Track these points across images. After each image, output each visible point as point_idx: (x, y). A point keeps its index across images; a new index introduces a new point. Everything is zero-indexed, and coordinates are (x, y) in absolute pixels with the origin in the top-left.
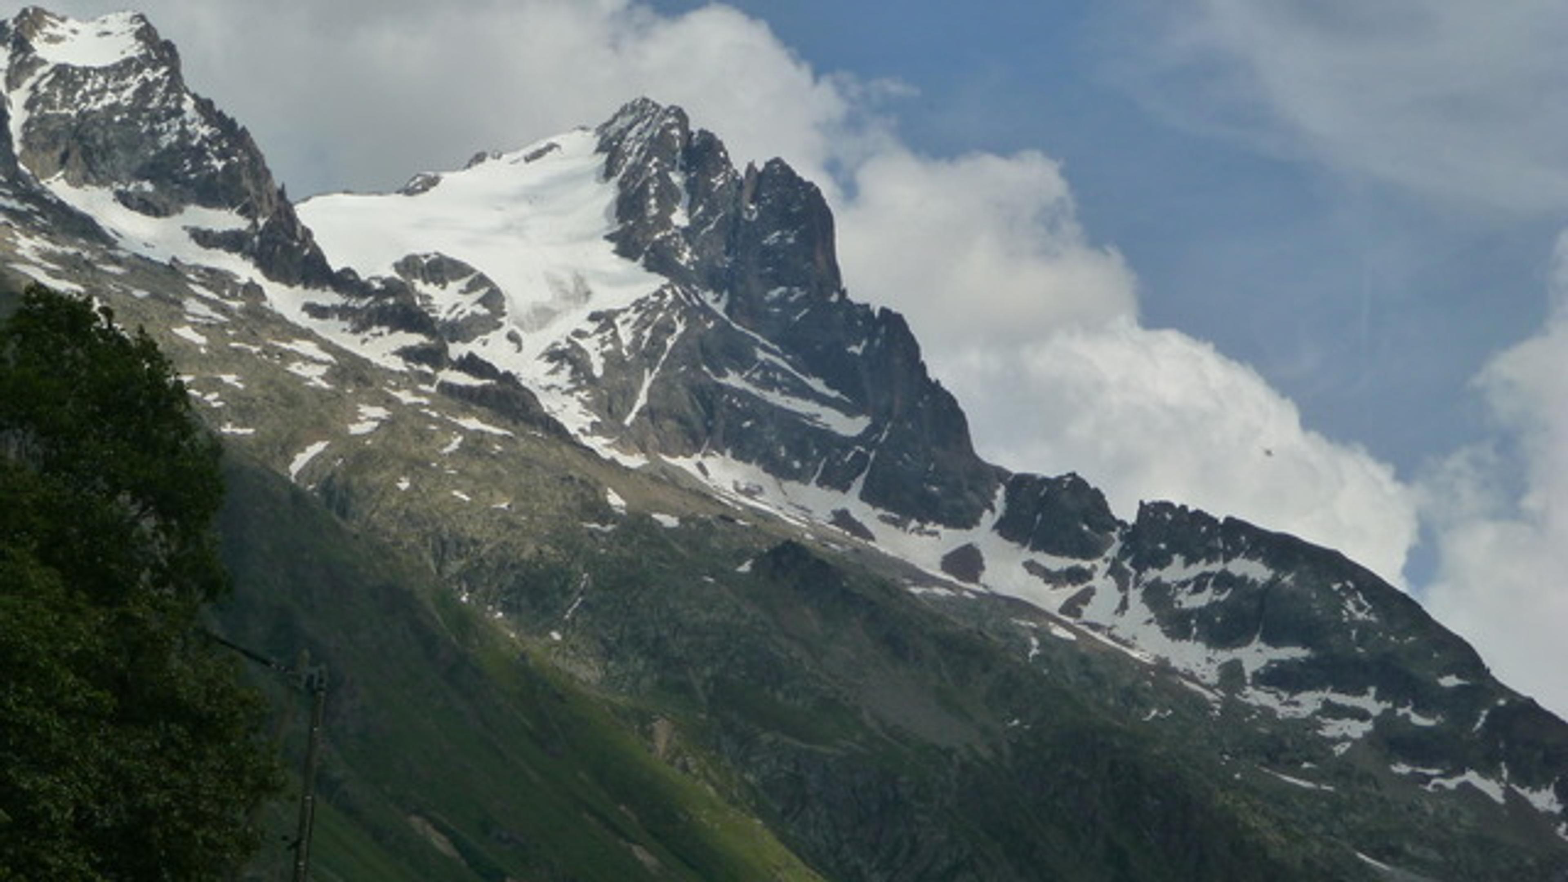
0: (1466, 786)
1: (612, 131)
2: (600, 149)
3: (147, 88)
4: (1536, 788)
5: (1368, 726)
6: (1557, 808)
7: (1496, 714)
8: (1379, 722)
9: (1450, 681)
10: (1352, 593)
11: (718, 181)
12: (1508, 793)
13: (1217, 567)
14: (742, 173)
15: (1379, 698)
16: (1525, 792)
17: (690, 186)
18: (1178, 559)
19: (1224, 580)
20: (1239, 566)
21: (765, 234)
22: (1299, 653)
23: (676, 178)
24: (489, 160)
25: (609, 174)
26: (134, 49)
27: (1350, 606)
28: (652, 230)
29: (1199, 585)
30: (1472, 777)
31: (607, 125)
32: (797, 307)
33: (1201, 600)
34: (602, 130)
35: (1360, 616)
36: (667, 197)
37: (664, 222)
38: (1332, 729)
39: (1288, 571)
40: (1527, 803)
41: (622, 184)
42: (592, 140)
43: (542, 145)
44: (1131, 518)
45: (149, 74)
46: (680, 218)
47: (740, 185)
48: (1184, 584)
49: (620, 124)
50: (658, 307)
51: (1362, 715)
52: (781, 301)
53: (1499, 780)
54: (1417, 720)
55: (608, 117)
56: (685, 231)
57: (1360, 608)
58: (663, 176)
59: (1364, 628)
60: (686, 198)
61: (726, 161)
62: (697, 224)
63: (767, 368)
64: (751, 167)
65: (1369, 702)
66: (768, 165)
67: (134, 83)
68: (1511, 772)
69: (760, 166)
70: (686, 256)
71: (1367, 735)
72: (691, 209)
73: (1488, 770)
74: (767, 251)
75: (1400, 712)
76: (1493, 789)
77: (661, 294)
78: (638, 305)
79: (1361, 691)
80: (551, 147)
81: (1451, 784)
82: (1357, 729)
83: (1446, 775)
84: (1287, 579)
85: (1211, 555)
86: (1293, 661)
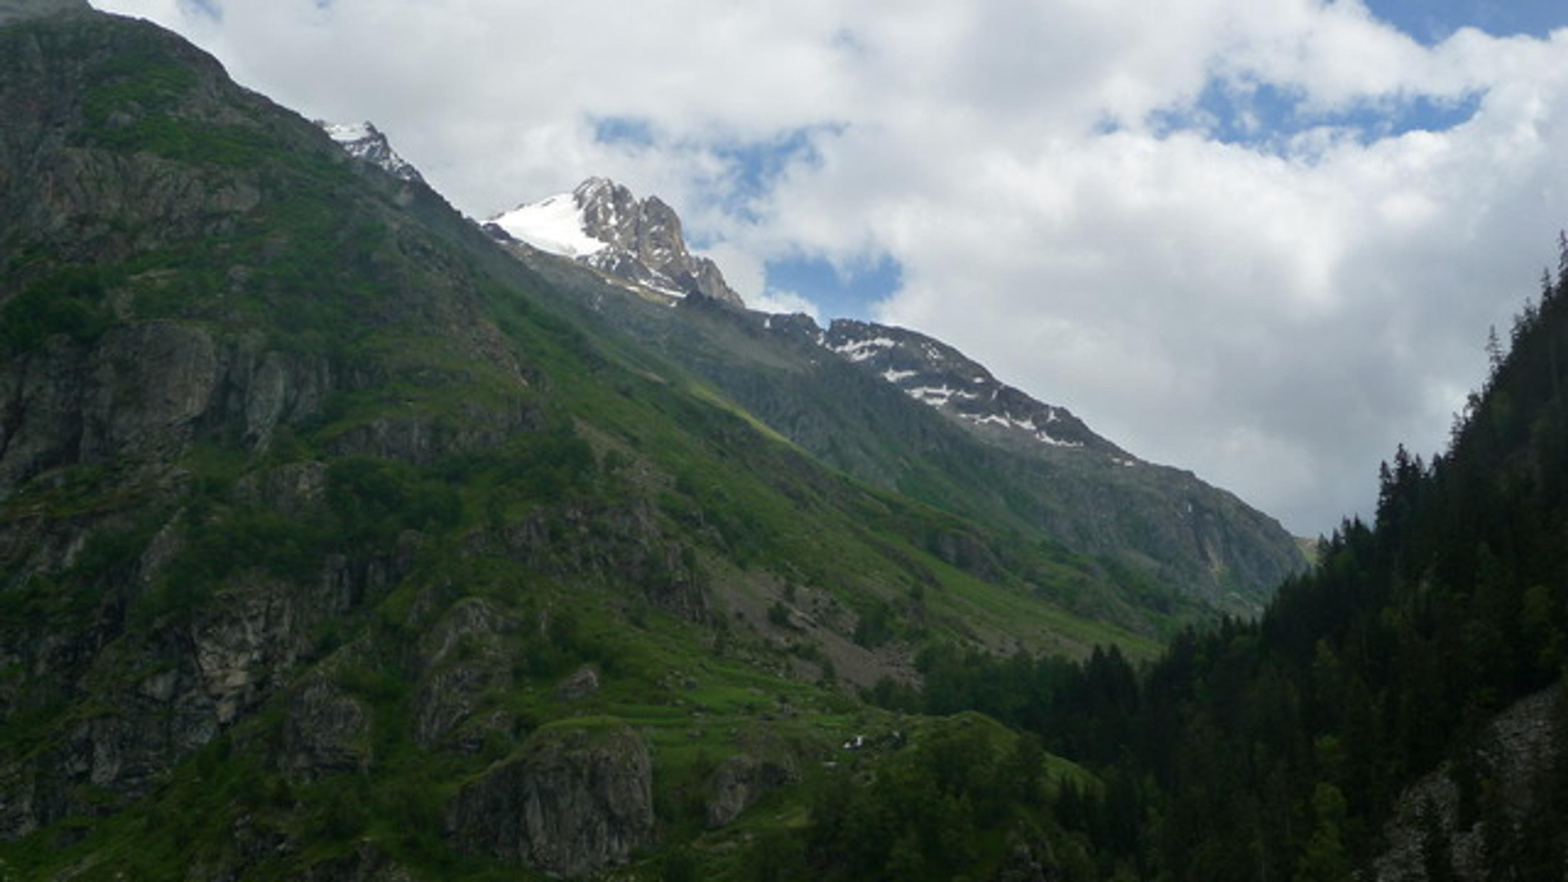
0: (992, 422)
1: (580, 191)
2: (575, 199)
3: (373, 149)
4: (1023, 420)
5: (945, 400)
6: (1033, 428)
7: (1000, 392)
8: (949, 398)
9: (978, 380)
10: (930, 348)
11: (629, 206)
12: (1011, 423)
13: (869, 343)
14: (638, 202)
15: (949, 388)
16: (1018, 423)
17: (617, 208)
18: (851, 342)
19: (872, 348)
20: (878, 341)
21: (651, 227)
22: (911, 373)
23: (611, 206)
24: (526, 207)
25: (580, 206)
26: (366, 134)
27: (930, 352)
28: (600, 225)
29: (862, 351)
30: (994, 417)
31: (577, 190)
32: (667, 257)
33: (864, 356)
34: (574, 192)
35: (935, 357)
36: (607, 213)
37: (606, 222)
38: (930, 402)
39: (900, 341)
40: (1020, 428)
41: (586, 210)
42: (571, 196)
43: (548, 200)
44: (827, 328)
45: (373, 143)
46: (613, 221)
47: (639, 208)
48: (854, 352)
49: (583, 188)
50: (607, 254)
51: (942, 396)
52: (659, 255)
53: (1006, 417)
54: (967, 396)
55: (578, 185)
56: (616, 227)
57: (935, 354)
58: (604, 205)
59: (938, 362)
60: (614, 213)
61: (631, 198)
62: (621, 223)
63: (657, 278)
64: (642, 201)
65: (944, 391)
66: (651, 198)
67: (367, 147)
68: (1011, 414)
69: (646, 199)
70: (617, 237)
71: (945, 404)
72: (617, 218)
73: (1001, 414)
74: (653, 234)
75: (959, 393)
76: (1004, 422)
77: (608, 249)
78: (598, 253)
79: (940, 386)
80: (553, 200)
81: (986, 421)
82: (941, 402)
83: (983, 417)
84: (901, 345)
85: (866, 339)
86: (908, 377)
